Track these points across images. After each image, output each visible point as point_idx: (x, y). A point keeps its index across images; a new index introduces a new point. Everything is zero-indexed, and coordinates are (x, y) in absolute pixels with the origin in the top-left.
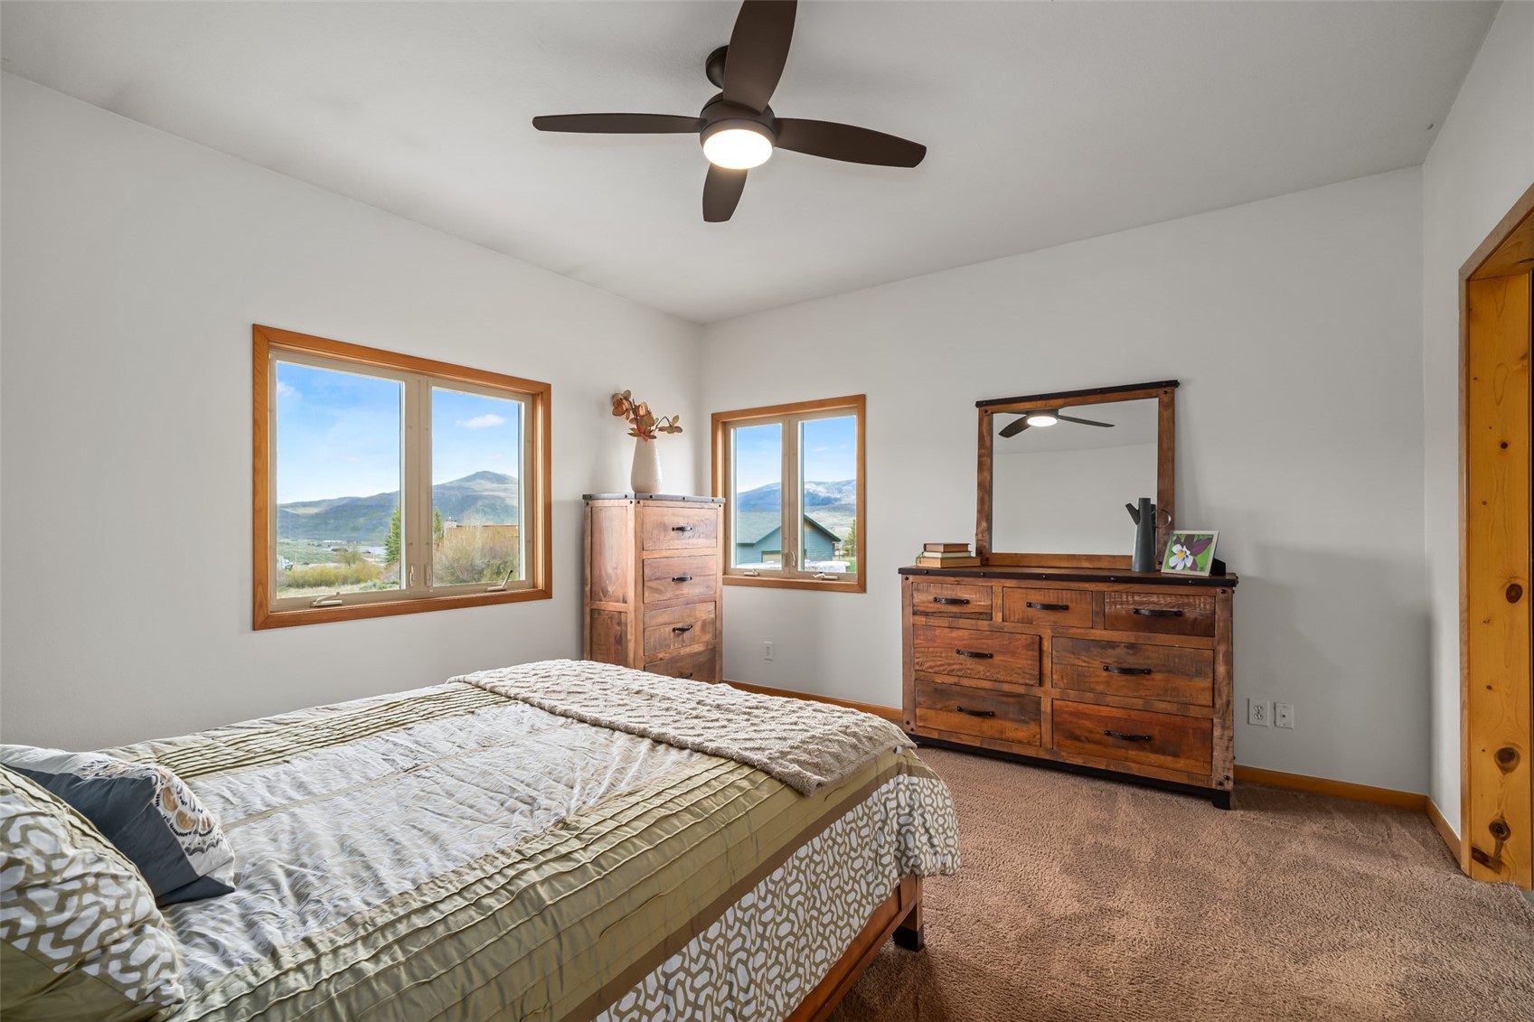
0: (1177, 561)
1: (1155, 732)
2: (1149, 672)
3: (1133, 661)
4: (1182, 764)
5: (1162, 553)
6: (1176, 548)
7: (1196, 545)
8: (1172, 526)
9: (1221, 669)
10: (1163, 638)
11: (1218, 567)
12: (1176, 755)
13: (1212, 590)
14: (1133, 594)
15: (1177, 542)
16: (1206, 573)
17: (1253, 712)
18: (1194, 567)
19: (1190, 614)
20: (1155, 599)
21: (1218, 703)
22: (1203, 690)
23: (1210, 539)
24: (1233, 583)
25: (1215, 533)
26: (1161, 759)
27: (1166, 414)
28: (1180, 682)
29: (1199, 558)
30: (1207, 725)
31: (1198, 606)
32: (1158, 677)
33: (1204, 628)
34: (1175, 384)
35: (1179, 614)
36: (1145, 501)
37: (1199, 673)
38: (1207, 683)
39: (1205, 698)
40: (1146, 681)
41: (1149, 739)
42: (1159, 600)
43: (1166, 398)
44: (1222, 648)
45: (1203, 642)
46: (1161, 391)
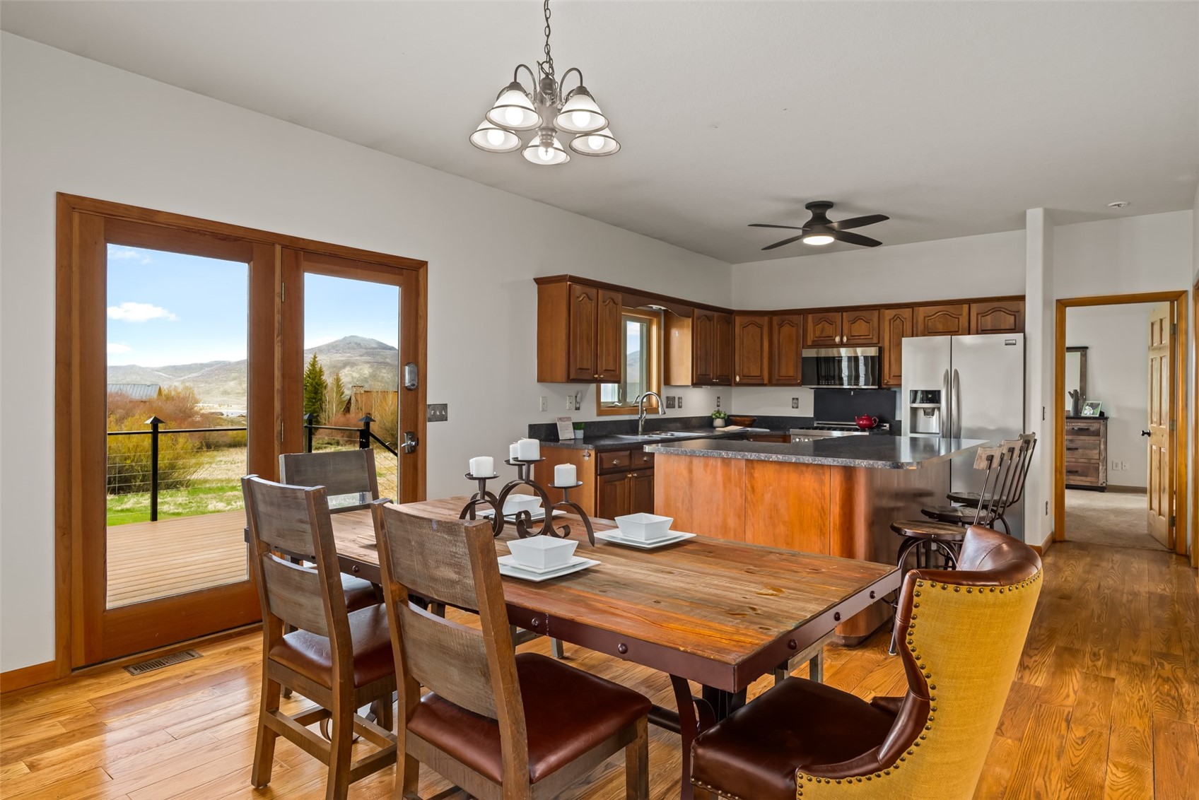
0: (1087, 412)
1: (1079, 470)
2: (1077, 449)
3: (1071, 446)
4: (1088, 479)
5: (1081, 409)
6: (1087, 407)
7: (1093, 406)
8: (1085, 400)
9: (1102, 447)
10: (1082, 437)
11: (1102, 414)
12: (1086, 476)
13: (1099, 421)
14: (1072, 423)
15: (1087, 405)
16: (1098, 416)
17: (1114, 465)
18: (1093, 414)
19: (1092, 429)
20: (1079, 424)
21: (1101, 458)
22: (1096, 454)
23: (1099, 404)
24: (1107, 418)
25: (1101, 403)
26: (1083, 478)
27: (1083, 359)
28: (1088, 452)
29: (1095, 411)
30: (1097, 465)
31: (1094, 426)
32: (1080, 451)
33: (1097, 433)
34: (1087, 348)
35: (1088, 429)
36: (1076, 391)
37: (1095, 449)
38: (1098, 451)
39: (1097, 457)
40: (1076, 452)
41: (1077, 472)
42: (1081, 425)
43: (1083, 353)
44: (1103, 440)
45: (1097, 438)
46: (1081, 350)
